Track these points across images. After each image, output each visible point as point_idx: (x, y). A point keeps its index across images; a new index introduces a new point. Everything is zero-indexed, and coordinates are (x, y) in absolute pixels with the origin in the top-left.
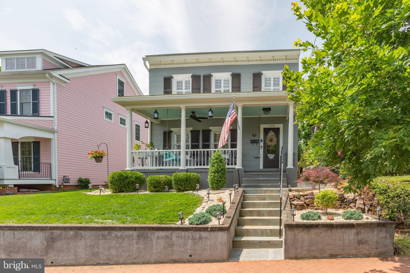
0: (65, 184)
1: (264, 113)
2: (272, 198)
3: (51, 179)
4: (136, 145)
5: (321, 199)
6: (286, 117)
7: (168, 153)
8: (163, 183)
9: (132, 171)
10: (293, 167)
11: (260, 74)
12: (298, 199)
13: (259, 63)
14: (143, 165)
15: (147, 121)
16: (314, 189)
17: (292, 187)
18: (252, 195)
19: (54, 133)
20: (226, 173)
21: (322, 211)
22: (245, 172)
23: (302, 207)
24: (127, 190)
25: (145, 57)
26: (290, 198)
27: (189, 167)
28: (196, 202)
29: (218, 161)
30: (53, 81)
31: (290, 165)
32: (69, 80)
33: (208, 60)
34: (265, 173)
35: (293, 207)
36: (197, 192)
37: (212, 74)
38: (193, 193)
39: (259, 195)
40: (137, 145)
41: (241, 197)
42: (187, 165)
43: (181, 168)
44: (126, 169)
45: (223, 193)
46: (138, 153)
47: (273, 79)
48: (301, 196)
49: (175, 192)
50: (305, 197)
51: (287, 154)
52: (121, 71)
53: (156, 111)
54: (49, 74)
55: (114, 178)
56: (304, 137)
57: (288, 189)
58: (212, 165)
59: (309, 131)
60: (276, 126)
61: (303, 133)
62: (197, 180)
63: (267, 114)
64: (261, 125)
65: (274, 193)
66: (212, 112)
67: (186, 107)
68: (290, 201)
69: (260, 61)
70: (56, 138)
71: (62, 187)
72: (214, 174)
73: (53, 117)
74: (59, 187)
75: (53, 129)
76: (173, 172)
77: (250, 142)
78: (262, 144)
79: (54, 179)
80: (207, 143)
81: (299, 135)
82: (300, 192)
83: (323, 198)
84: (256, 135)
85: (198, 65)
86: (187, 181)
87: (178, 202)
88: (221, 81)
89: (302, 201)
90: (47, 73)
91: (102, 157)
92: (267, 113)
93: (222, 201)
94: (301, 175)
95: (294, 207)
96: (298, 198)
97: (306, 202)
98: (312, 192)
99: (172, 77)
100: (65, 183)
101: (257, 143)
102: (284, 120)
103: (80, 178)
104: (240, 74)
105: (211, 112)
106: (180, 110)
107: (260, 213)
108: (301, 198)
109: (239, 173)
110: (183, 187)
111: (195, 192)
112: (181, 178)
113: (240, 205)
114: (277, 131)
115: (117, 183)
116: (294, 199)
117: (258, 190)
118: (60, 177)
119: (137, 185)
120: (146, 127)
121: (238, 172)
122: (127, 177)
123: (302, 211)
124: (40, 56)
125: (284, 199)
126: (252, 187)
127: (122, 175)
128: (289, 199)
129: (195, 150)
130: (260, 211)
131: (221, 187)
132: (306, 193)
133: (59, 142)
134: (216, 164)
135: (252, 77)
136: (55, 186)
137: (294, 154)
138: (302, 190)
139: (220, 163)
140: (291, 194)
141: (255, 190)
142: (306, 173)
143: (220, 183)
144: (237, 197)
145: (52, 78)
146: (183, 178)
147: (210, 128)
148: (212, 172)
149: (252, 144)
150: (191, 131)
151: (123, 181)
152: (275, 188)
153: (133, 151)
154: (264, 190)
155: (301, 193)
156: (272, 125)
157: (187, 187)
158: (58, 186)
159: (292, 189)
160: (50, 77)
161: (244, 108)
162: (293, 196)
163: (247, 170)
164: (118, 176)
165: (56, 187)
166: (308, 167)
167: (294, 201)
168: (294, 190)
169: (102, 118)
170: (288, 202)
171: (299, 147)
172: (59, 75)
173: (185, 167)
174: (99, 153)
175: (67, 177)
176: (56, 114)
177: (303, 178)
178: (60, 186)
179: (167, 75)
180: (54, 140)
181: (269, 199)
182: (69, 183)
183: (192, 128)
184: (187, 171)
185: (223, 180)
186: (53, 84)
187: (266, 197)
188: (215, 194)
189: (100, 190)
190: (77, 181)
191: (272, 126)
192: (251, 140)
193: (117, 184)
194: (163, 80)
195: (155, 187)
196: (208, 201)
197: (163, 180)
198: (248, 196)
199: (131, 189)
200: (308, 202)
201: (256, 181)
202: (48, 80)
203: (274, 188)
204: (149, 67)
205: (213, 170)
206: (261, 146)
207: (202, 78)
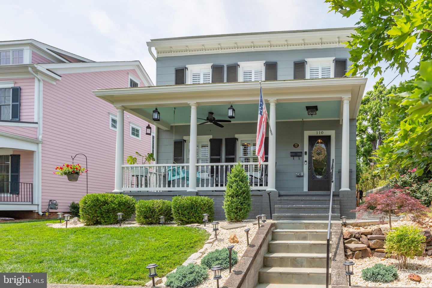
0: (51, 211)
1: (309, 114)
2: (316, 236)
3: (32, 204)
4: (129, 157)
5: (397, 242)
6: (339, 120)
7: (176, 168)
8: (159, 212)
9: (121, 193)
10: (349, 190)
11: (304, 63)
12: (356, 240)
13: (302, 47)
14: (146, 186)
15: (149, 125)
16: (383, 223)
17: (348, 218)
18: (286, 232)
19: (38, 144)
20: (250, 197)
21: (397, 262)
22: (280, 196)
23: (363, 254)
24: (105, 222)
25: (151, 41)
26: (345, 237)
27: (200, 188)
28: (195, 242)
29: (237, 179)
30: (39, 77)
31: (345, 187)
32: (61, 77)
33: (233, 45)
34: (308, 198)
35: (349, 253)
36: (205, 226)
37: (239, 63)
38: (198, 228)
39: (297, 232)
40: (131, 157)
41: (267, 235)
42: (198, 186)
43: (189, 190)
44: (113, 191)
45: (243, 227)
46: (131, 169)
47: (321, 70)
48: (362, 234)
49: (176, 226)
50: (369, 236)
51: (341, 172)
52: (134, 70)
53: (156, 109)
54: (32, 68)
55: (86, 203)
56: (364, 155)
57: (341, 222)
58: (229, 185)
59: (369, 147)
60: (326, 133)
61: (362, 149)
62: (208, 207)
63: (312, 115)
64: (305, 131)
65: (320, 229)
66: (234, 110)
67: (197, 103)
68: (344, 243)
69: (303, 45)
70: (40, 151)
71: (47, 214)
72: (232, 199)
73: (37, 123)
74: (43, 215)
75: (37, 139)
76: (174, 196)
77: (290, 155)
78: (306, 158)
79: (36, 204)
80: (232, 157)
81: (358, 151)
82: (360, 227)
83: (400, 241)
84: (298, 145)
85: (220, 52)
86: (192, 209)
87: (166, 243)
88: (251, 73)
89: (363, 243)
90: (30, 67)
91: (77, 173)
92: (312, 113)
93: (236, 241)
94: (361, 201)
95: (351, 253)
96: (357, 238)
97: (370, 244)
98: (380, 229)
99: (186, 68)
100: (52, 209)
101: (299, 156)
102: (337, 125)
103: (73, 203)
104: (277, 62)
105: (231, 110)
106: (189, 108)
107: (296, 261)
108: (361, 237)
109: (269, 198)
110: (186, 218)
111: (202, 226)
112: (183, 204)
113: (264, 248)
114: (327, 140)
115: (90, 211)
116: (350, 239)
117: (296, 223)
118: (44, 201)
119: (119, 214)
120: (147, 134)
121: (269, 196)
122: (106, 203)
123: (365, 259)
124: (28, 48)
125: (334, 240)
126: (287, 218)
127: (98, 200)
128: (342, 240)
129: (215, 164)
130: (296, 258)
131: (243, 218)
132: (369, 229)
133: (44, 155)
134: (235, 184)
135: (292, 66)
136: (38, 213)
137: (351, 172)
138: (363, 224)
139: (241, 183)
140: (345, 230)
141: (290, 223)
142: (369, 198)
143: (241, 212)
144: (259, 236)
145: (37, 74)
146: (186, 205)
147: (237, 136)
148: (229, 196)
149: (292, 157)
150: (211, 140)
151: (99, 208)
152: (323, 220)
153: (125, 166)
154: (305, 223)
155: (362, 230)
156: (321, 131)
157: (192, 218)
158: (41, 213)
159: (348, 222)
160: (33, 72)
161: (279, 105)
162: (349, 235)
163: (282, 193)
164: (91, 201)
165: (39, 215)
166: (369, 191)
167: (350, 242)
168: (351, 224)
169: (108, 127)
170: (341, 246)
171: (358, 167)
172: (47, 69)
173: (195, 189)
174: (71, 168)
175: (54, 202)
176: (41, 120)
177: (364, 206)
178: (45, 213)
179: (179, 65)
180: (38, 153)
181: (311, 237)
182: (57, 209)
183: (212, 136)
184: (197, 194)
185: (245, 208)
186: (39, 80)
187: (307, 234)
188: (230, 229)
189: (66, 220)
190: (69, 206)
191: (321, 133)
192: (291, 152)
193: (91, 213)
194: (174, 72)
195: (146, 217)
196: (214, 241)
197: (159, 206)
198: (279, 233)
199: (112, 220)
200: (374, 244)
201: (295, 210)
202: (32, 76)
203: (320, 220)
204: (156, 56)
205: (231, 193)
206: (305, 160)
207: (225, 69)
